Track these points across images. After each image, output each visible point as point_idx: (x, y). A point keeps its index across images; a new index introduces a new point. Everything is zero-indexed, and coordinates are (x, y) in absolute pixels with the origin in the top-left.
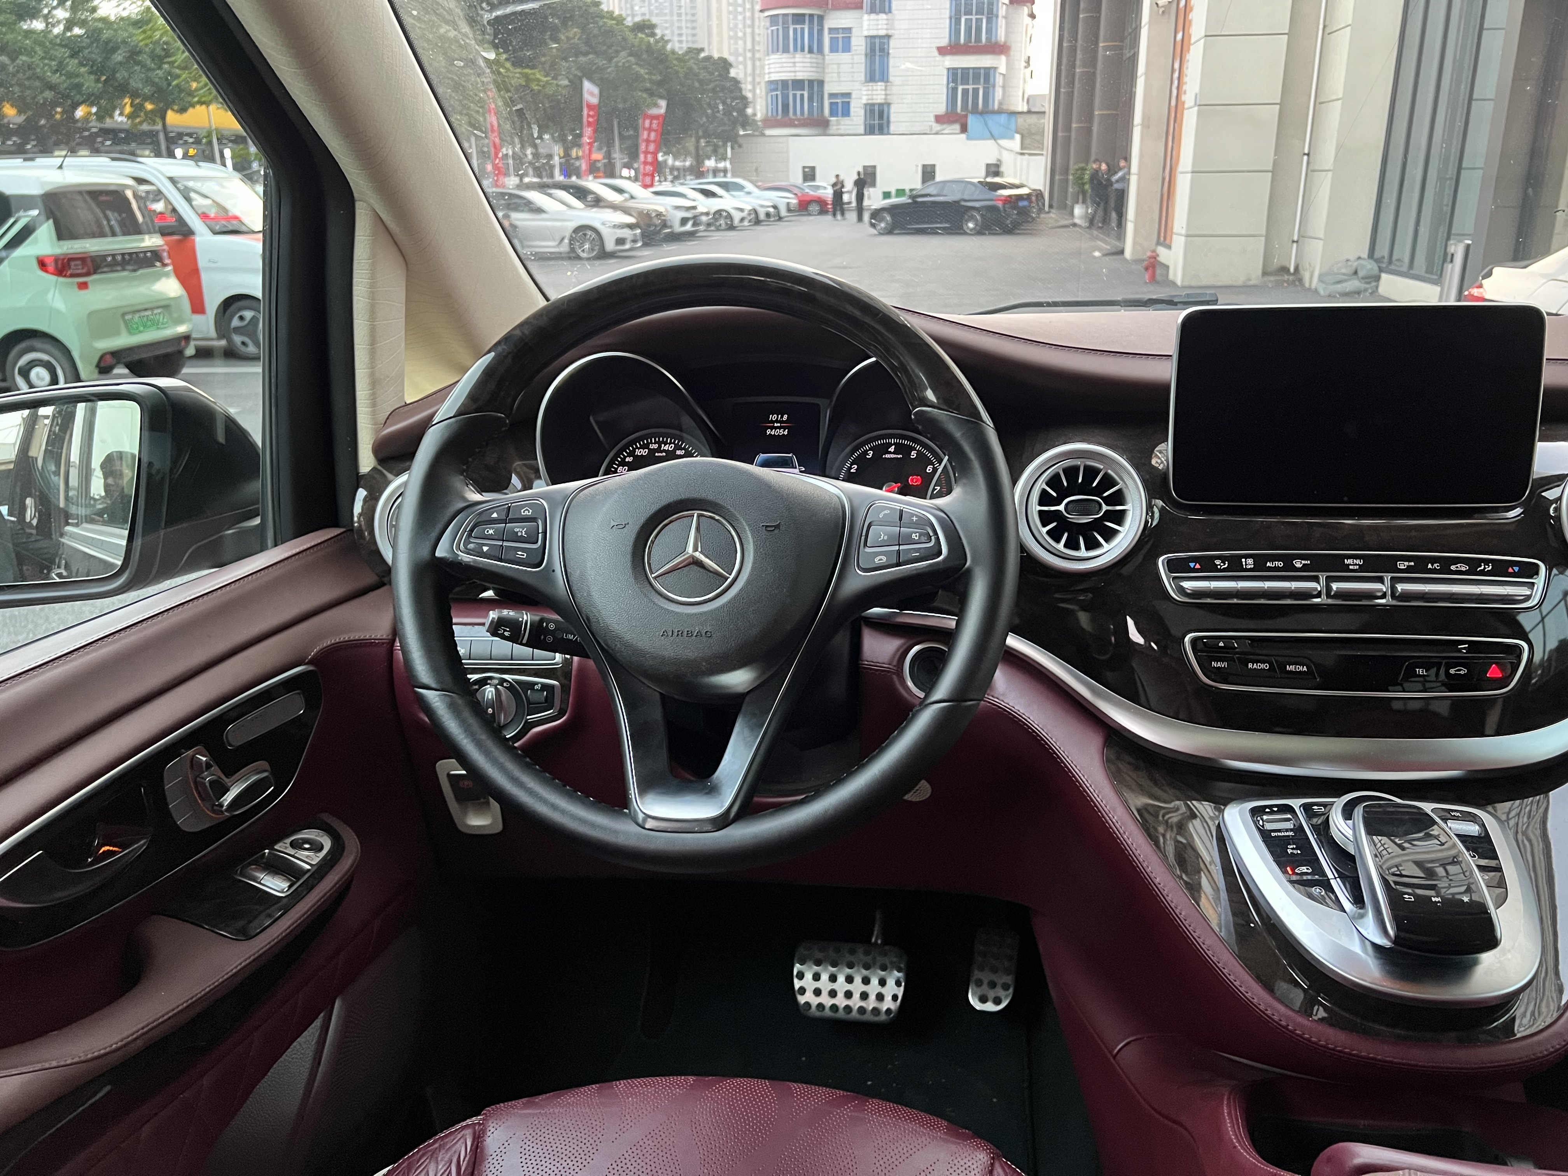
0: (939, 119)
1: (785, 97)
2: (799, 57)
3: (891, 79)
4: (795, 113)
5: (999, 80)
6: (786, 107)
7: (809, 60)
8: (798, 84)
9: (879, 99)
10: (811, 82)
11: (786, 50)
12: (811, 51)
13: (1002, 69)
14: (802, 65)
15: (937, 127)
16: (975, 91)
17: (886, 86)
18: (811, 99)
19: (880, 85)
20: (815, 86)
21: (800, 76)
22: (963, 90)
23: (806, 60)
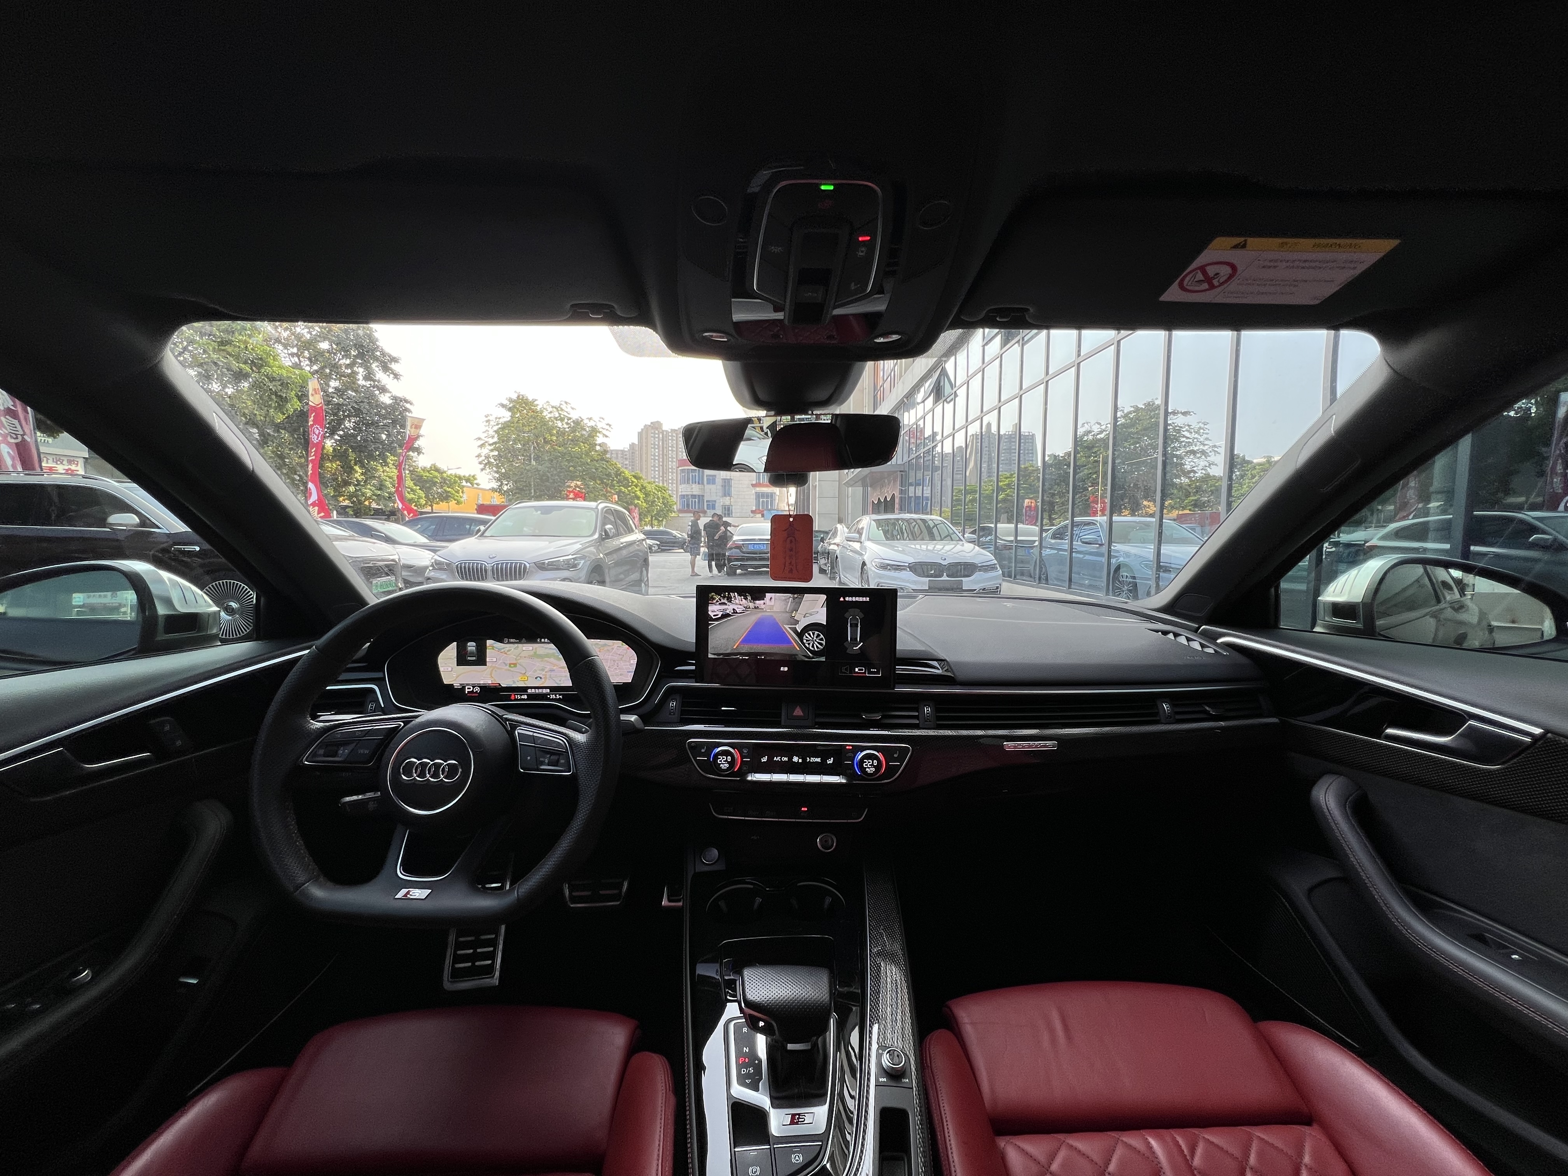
0: (752, 512)
1: (688, 502)
2: (694, 486)
4: (692, 508)
6: (688, 505)
8: (694, 496)
11: (688, 483)
12: (699, 483)
15: (752, 515)
16: (767, 502)
19: (728, 498)
20: (701, 497)
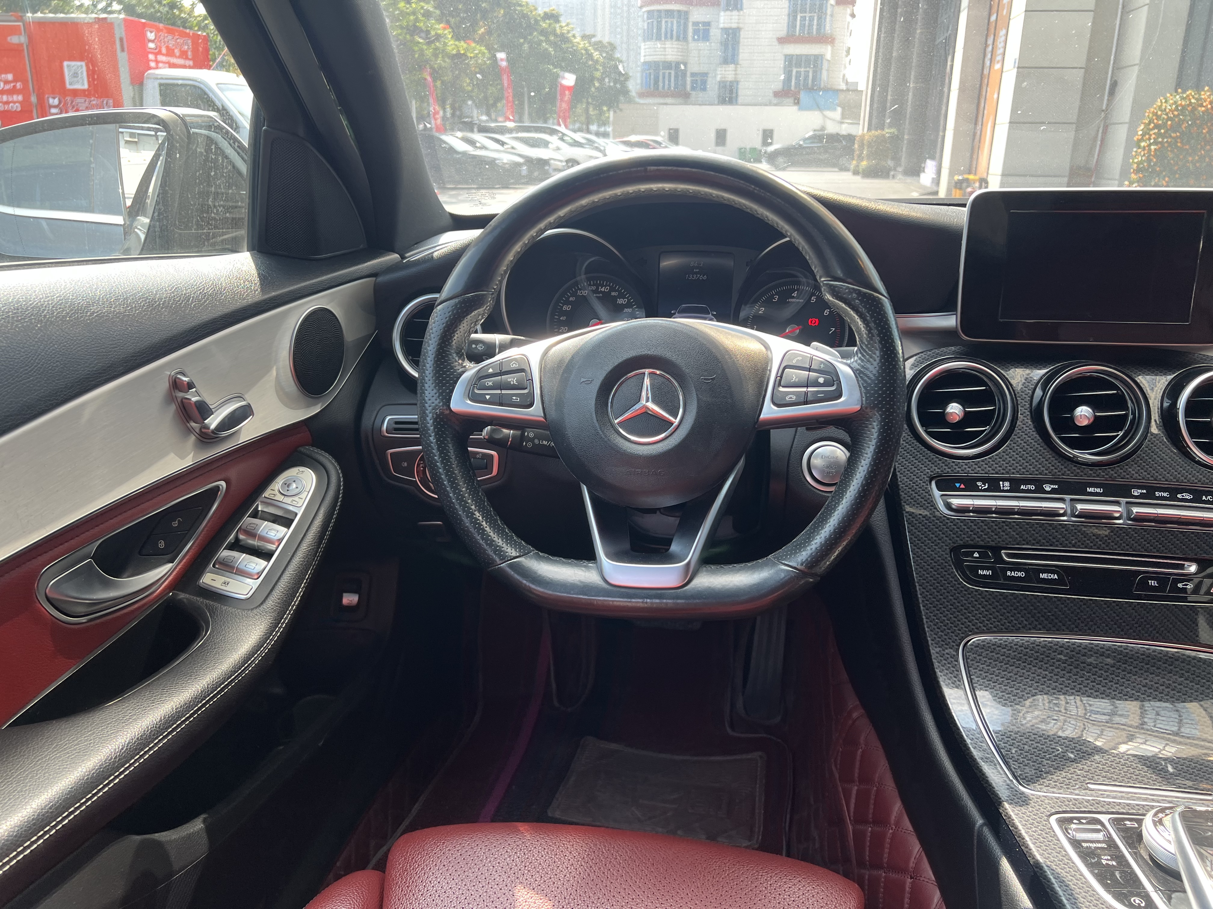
3: (741, 62)
5: (825, 65)
7: (677, 46)
9: (730, 77)
10: (678, 64)
13: (828, 56)
14: (670, 50)
17: (736, 68)
18: (676, 77)
21: (669, 59)
22: (797, 72)
23: (674, 46)
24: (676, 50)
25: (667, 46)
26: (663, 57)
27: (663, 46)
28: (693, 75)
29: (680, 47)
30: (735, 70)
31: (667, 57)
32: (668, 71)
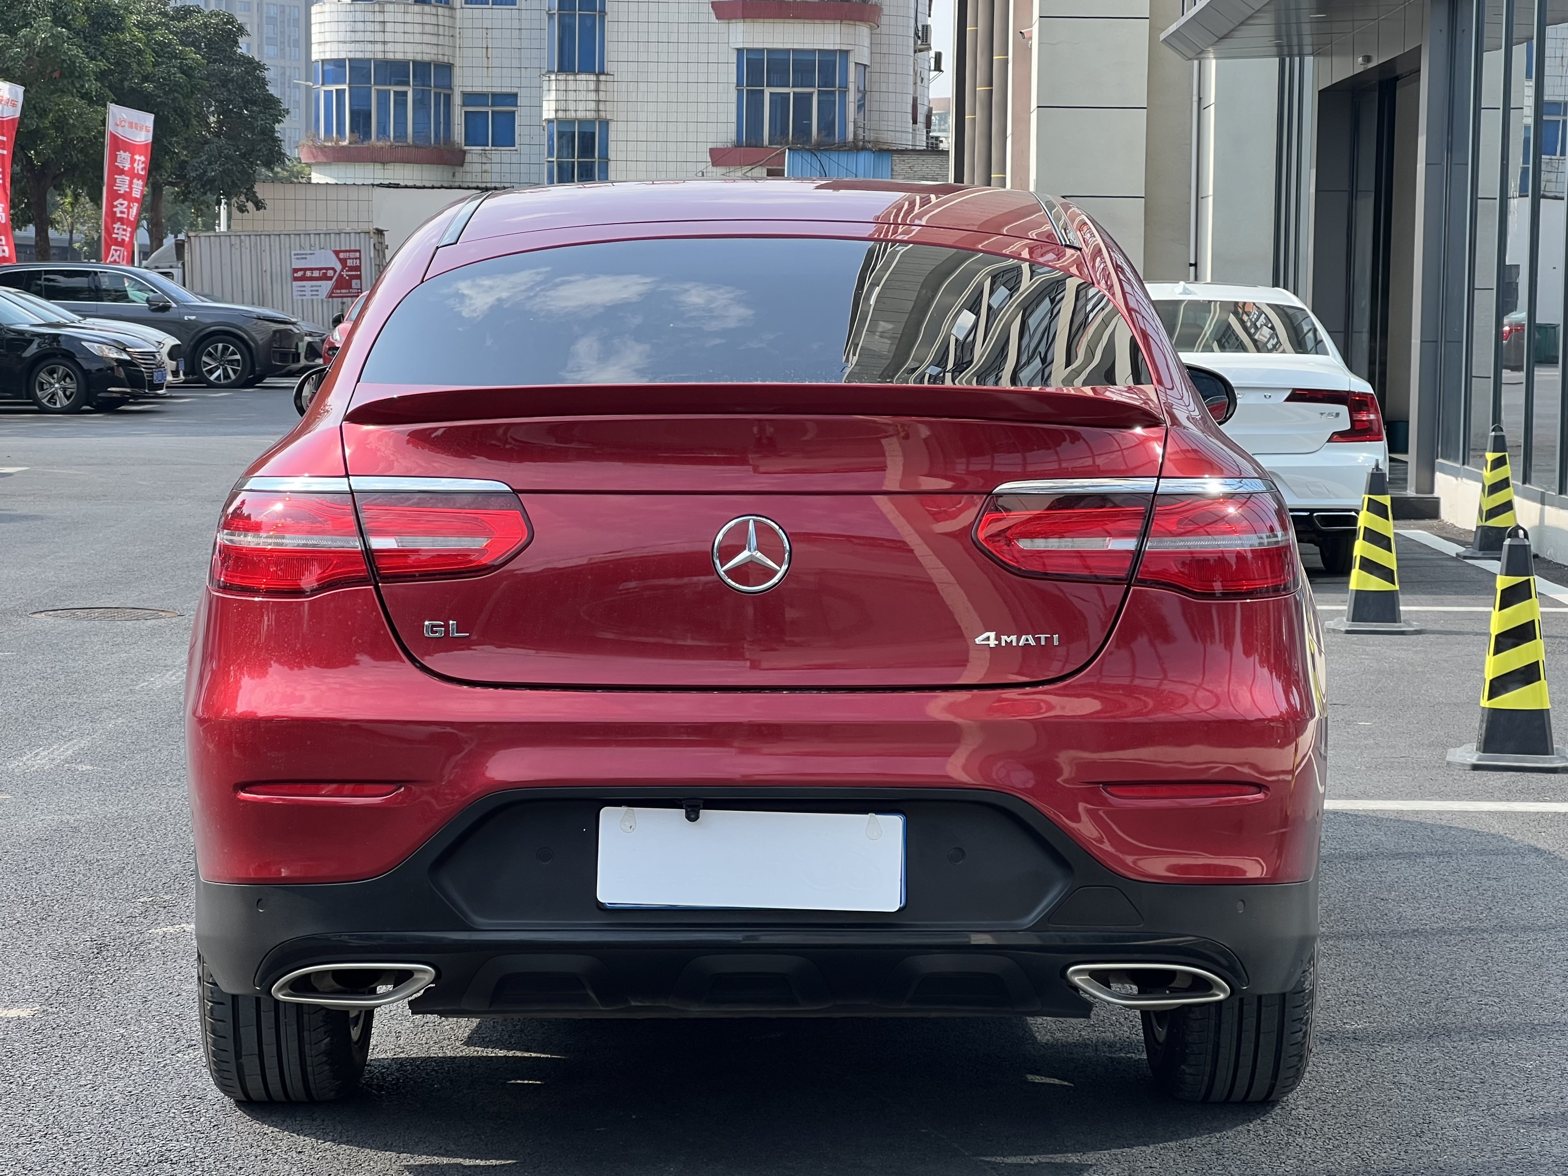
0: (718, 157)
1: (360, 98)
2: (393, 10)
3: (609, 67)
4: (383, 133)
5: (855, 80)
6: (361, 119)
7: (418, 19)
8: (392, 70)
9: (583, 110)
10: (422, 67)
13: (861, 54)
14: (400, 28)
16: (803, 101)
17: (598, 83)
18: (421, 103)
19: (585, 81)
20: (433, 75)
21: (397, 52)
22: (774, 96)
23: (409, 18)
24: (418, 28)
25: (388, 17)
26: (379, 47)
27: (379, 17)
28: (469, 98)
29: (427, 19)
30: (597, 91)
31: (389, 47)
32: (393, 89)
